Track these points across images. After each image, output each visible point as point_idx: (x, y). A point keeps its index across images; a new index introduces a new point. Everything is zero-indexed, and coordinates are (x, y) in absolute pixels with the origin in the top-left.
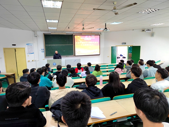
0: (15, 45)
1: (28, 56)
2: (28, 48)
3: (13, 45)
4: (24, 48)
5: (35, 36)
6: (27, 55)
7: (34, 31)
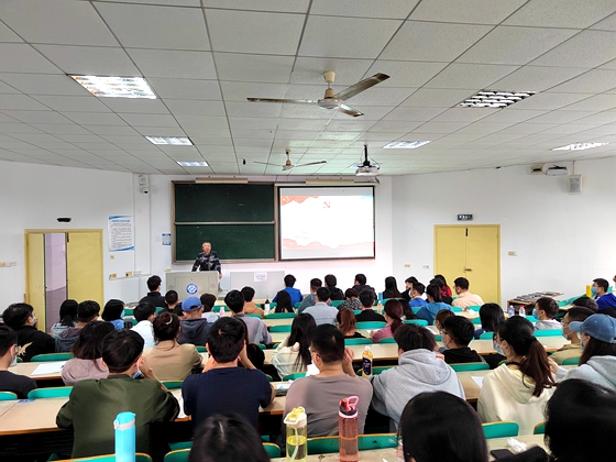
0: (68, 220)
1: (112, 257)
2: (115, 229)
3: (60, 220)
4: (100, 231)
5: (141, 191)
6: (107, 255)
7: (141, 175)
